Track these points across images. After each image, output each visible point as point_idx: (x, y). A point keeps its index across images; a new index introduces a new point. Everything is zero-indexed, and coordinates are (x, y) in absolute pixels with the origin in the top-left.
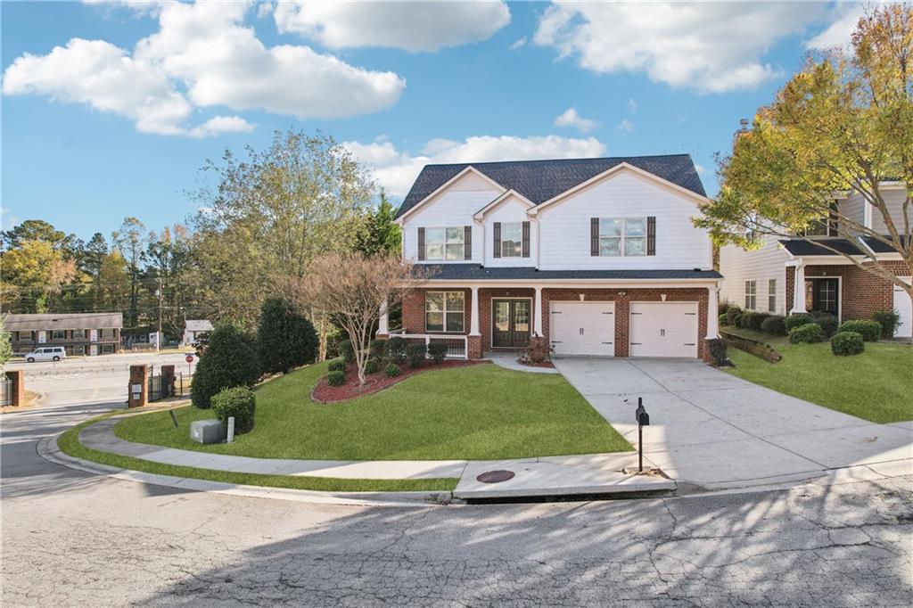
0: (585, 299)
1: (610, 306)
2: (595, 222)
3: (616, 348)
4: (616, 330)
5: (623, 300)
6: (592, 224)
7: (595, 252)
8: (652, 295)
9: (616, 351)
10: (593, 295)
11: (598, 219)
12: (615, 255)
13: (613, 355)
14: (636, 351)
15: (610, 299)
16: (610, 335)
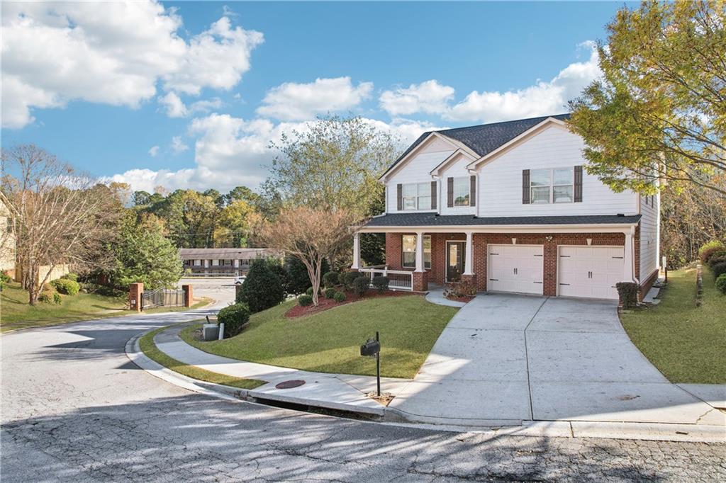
0: (517, 243)
1: (540, 249)
2: (526, 174)
3: (544, 287)
4: (544, 271)
5: (552, 244)
6: (523, 175)
7: (526, 200)
8: (579, 239)
9: (544, 290)
10: (524, 239)
11: (529, 170)
12: (545, 203)
13: (542, 293)
14: (565, 292)
15: (539, 243)
16: (539, 275)
